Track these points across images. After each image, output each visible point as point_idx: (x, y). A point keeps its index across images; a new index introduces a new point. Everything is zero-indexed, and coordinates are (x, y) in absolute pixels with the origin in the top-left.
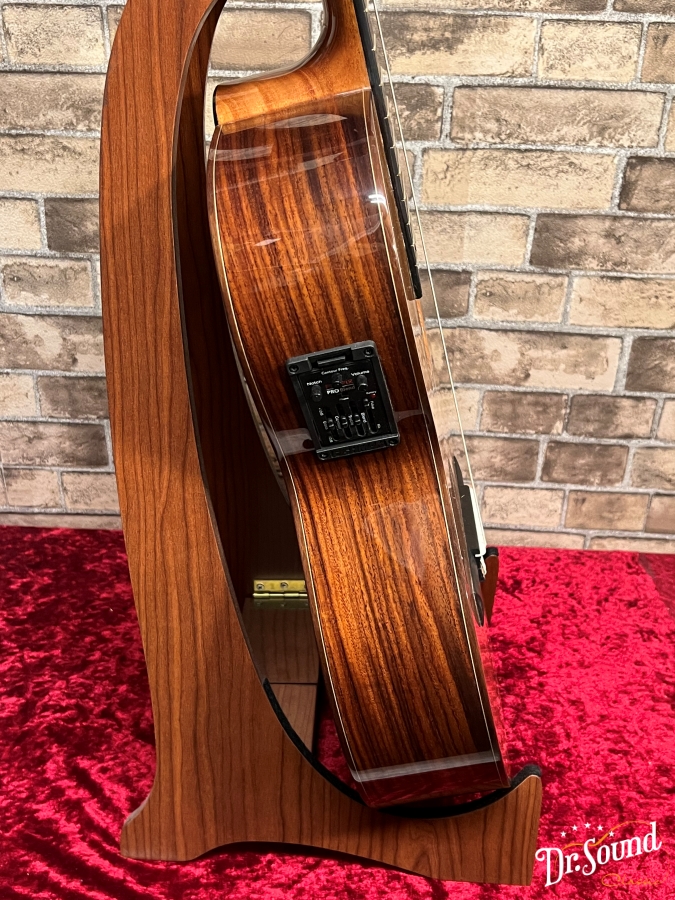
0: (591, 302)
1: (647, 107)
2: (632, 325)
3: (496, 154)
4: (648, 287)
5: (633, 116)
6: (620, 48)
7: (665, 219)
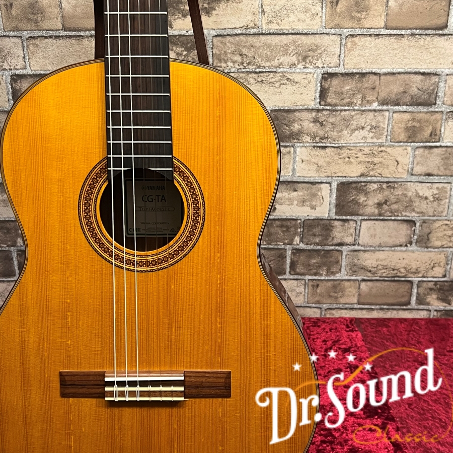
0: (309, 162)
1: (331, 43)
2: (335, 175)
3: (241, 75)
4: (343, 152)
5: (323, 49)
6: (311, 9)
7: (349, 110)
